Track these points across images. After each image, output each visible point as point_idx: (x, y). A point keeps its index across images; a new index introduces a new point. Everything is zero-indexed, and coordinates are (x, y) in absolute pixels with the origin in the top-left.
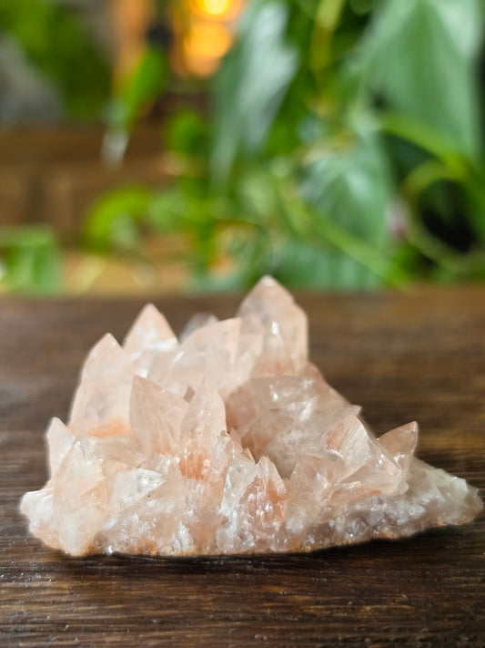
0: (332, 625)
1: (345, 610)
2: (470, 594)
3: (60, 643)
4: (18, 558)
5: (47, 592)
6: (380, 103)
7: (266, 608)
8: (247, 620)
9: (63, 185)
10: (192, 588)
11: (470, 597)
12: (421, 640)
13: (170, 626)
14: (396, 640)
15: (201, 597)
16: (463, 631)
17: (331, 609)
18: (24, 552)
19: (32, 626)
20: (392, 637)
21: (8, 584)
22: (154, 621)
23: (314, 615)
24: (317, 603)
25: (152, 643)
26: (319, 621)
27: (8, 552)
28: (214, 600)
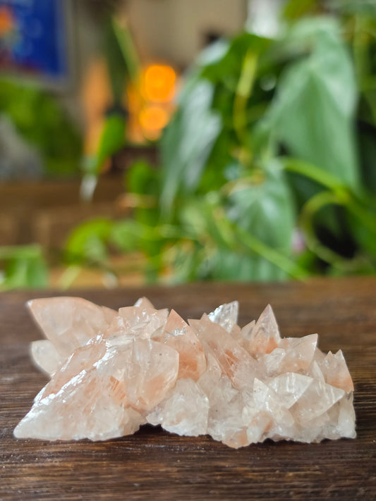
0: (265, 484)
1: (274, 476)
2: (364, 464)
3: (68, 498)
4: (33, 449)
5: (56, 469)
6: (283, 151)
7: (217, 475)
8: (203, 483)
9: (44, 222)
10: (162, 465)
11: (364, 467)
12: (331, 492)
13: (147, 487)
14: (312, 492)
15: (169, 469)
16: (361, 486)
17: (264, 476)
18: (37, 446)
19: (47, 489)
20: (309, 490)
21: (27, 465)
22: (136, 485)
23: (251, 479)
24: (254, 471)
25: (135, 497)
26: (256, 482)
27: (24, 446)
28: (178, 471)
